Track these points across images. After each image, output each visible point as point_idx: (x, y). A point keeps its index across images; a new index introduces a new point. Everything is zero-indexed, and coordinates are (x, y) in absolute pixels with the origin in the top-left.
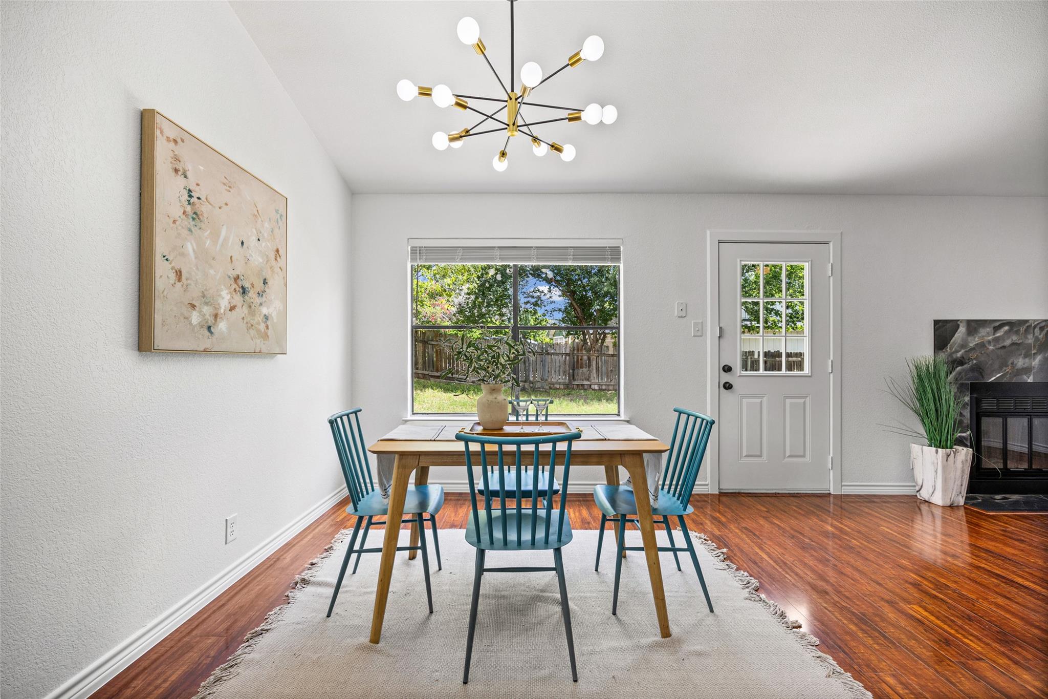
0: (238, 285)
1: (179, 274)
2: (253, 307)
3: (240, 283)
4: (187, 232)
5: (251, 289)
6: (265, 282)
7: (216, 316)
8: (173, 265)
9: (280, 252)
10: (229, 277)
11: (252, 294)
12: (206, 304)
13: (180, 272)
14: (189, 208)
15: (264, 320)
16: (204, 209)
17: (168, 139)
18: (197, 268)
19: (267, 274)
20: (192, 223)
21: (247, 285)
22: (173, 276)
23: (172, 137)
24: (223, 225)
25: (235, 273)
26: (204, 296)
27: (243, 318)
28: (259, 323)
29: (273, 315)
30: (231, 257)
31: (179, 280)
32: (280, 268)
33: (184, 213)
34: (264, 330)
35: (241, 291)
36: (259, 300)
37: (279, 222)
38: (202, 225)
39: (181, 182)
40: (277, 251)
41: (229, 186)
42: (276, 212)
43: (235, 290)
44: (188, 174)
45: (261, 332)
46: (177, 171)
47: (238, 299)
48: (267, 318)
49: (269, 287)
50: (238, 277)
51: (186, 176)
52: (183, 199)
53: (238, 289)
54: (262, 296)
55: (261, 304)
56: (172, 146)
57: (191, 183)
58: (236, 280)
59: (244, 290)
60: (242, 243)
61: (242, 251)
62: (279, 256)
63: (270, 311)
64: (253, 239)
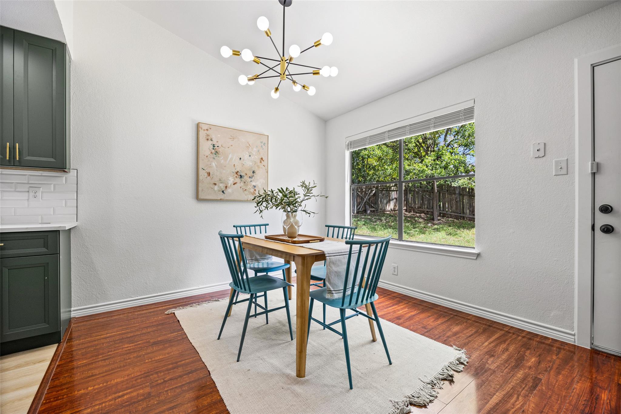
0: (238, 175)
1: (209, 174)
2: (246, 182)
3: (239, 174)
4: (212, 159)
5: (245, 175)
6: (254, 172)
7: (226, 187)
8: (206, 171)
9: (263, 159)
10: (233, 172)
11: (246, 178)
12: (222, 183)
13: (209, 173)
14: (213, 151)
15: (253, 187)
16: (220, 150)
17: (204, 130)
18: (217, 171)
19: (255, 169)
20: (215, 155)
21: (242, 174)
22: (206, 175)
23: (205, 129)
24: (230, 154)
25: (236, 171)
26: (220, 180)
27: (241, 187)
28: (250, 189)
29: (259, 185)
30: (234, 165)
31: (209, 176)
32: (264, 165)
33: (211, 153)
34: (253, 191)
35: (240, 177)
36: (250, 180)
37: (263, 147)
38: (220, 155)
39: (210, 142)
40: (262, 159)
41: (233, 138)
42: (262, 142)
43: (236, 177)
44: (213, 139)
45: (251, 192)
46: (208, 139)
47: (238, 180)
48: (255, 187)
49: (256, 174)
50: (238, 172)
51: (212, 140)
52: (210, 148)
53: (238, 176)
54: (252, 178)
55: (251, 181)
56: (206, 131)
57: (214, 142)
58: (236, 173)
59: (241, 176)
60: (240, 159)
61: (240, 161)
62: (263, 161)
63: (257, 183)
64: (247, 156)
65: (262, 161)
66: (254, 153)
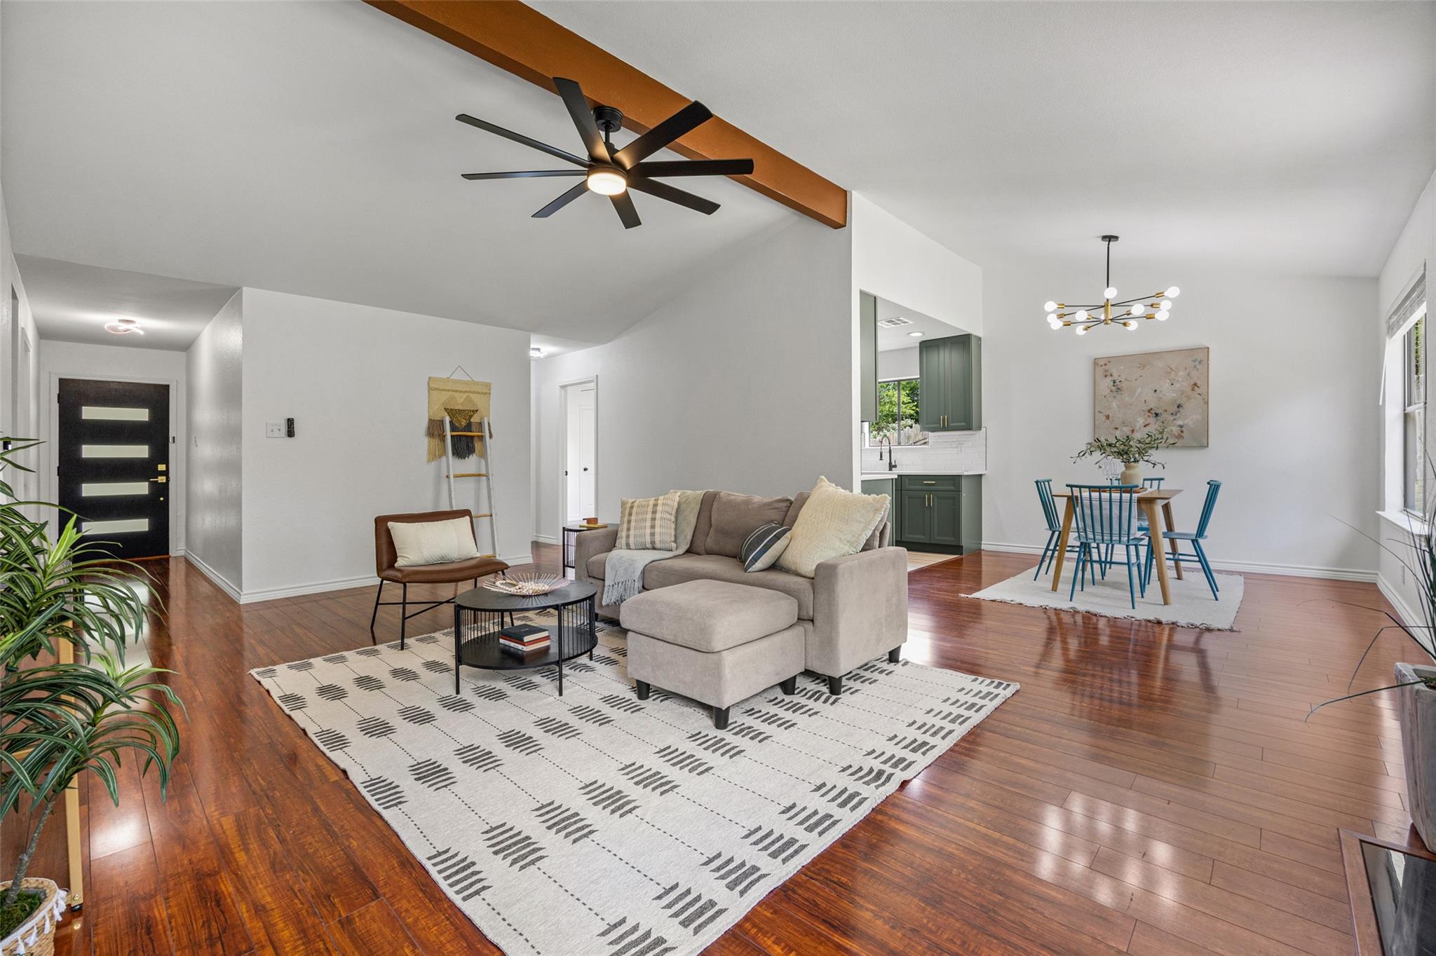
1: (1108, 417)
2: (1166, 422)
3: (1153, 412)
4: (1113, 398)
5: (1164, 413)
6: (1179, 406)
7: (1133, 431)
8: (1104, 414)
9: (1199, 385)
10: (1144, 411)
11: (1165, 416)
12: (1126, 426)
14: (1114, 388)
15: (1178, 428)
16: (1124, 385)
17: (1101, 366)
18: (1119, 412)
19: (1183, 401)
20: (1116, 393)
21: (1157, 412)
22: (1103, 419)
23: (1103, 364)
24: (1138, 387)
25: (1149, 408)
26: (1124, 423)
27: (1156, 429)
28: (1172, 431)
29: (1189, 424)
30: (1145, 401)
31: (1107, 420)
33: (1111, 391)
35: (1154, 415)
36: (1172, 418)
37: (1198, 366)
38: (1123, 392)
39: (1109, 379)
40: (1195, 384)
41: (1143, 366)
42: (1194, 361)
43: (1149, 416)
44: (1113, 374)
45: (1175, 435)
46: (1106, 376)
47: (1152, 420)
48: (1181, 427)
49: (1183, 409)
50: (1151, 409)
51: (1111, 376)
52: (1110, 386)
53: (1151, 415)
54: (1176, 414)
55: (1174, 419)
56: (1104, 367)
57: (1115, 377)
58: (1149, 411)
59: (1157, 415)
60: (1155, 391)
61: (1155, 395)
62: (1198, 387)
63: (1186, 422)
64: (1167, 385)
65: (1196, 387)
66: (1180, 379)
